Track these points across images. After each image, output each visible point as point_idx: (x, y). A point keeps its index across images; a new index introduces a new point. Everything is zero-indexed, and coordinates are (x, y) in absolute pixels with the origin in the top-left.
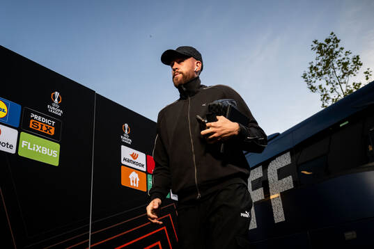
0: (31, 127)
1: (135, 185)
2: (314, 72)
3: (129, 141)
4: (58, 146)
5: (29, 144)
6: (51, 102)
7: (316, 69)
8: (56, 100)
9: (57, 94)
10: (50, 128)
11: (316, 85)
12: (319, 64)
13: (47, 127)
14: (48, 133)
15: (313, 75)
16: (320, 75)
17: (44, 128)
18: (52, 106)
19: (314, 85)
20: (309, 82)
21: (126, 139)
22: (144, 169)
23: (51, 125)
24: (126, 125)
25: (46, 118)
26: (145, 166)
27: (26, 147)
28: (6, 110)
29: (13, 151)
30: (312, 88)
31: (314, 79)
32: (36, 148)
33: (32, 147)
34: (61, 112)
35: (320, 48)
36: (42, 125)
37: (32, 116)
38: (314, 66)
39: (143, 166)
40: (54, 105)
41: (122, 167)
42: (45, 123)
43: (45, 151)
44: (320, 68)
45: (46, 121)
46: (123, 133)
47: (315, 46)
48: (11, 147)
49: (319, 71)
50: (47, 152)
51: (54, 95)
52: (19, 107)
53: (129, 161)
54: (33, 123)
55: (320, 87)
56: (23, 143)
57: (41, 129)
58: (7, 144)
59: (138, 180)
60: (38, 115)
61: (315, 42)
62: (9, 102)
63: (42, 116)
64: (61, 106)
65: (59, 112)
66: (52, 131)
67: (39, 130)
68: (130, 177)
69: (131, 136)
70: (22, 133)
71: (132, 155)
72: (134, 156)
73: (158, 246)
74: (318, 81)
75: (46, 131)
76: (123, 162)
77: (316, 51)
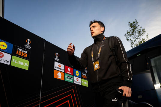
0: (17, 53)
1: (59, 78)
2: (128, 34)
3: (58, 60)
4: (28, 62)
5: (16, 61)
6: (26, 44)
7: (129, 32)
8: (28, 43)
9: (29, 40)
10: (25, 54)
11: (129, 39)
12: (131, 31)
13: (24, 54)
14: (24, 56)
15: (128, 35)
16: (131, 35)
17: (23, 54)
18: (26, 45)
19: (128, 38)
20: (127, 37)
21: (57, 59)
22: (64, 71)
23: (26, 53)
24: (57, 53)
25: (24, 50)
26: (64, 70)
27: (14, 62)
28: (6, 46)
29: (9, 64)
30: (128, 40)
31: (128, 36)
32: (19, 62)
33: (17, 62)
34: (30, 47)
35: (131, 25)
36: (22, 53)
37: (18, 49)
38: (129, 31)
39: (63, 70)
40: (27, 44)
41: (55, 70)
42: (23, 52)
43: (23, 64)
44: (131, 32)
45: (24, 51)
46: (55, 57)
47: (129, 24)
48: (8, 62)
49: (130, 33)
50: (24, 64)
51: (28, 40)
52: (12, 45)
53: (57, 68)
54: (18, 52)
55: (131, 39)
56: (13, 60)
57: (21, 55)
58: (6, 61)
59: (61, 75)
60: (20, 49)
61: (129, 23)
62: (8, 43)
63: (22, 49)
64: (30, 45)
65: (29, 48)
66: (26, 55)
67: (20, 55)
68: (58, 74)
69: (59, 58)
70: (13, 56)
71: (59, 66)
72: (60, 66)
73: (68, 102)
74: (130, 37)
75: (23, 55)
76: (55, 68)
77: (130, 26)
